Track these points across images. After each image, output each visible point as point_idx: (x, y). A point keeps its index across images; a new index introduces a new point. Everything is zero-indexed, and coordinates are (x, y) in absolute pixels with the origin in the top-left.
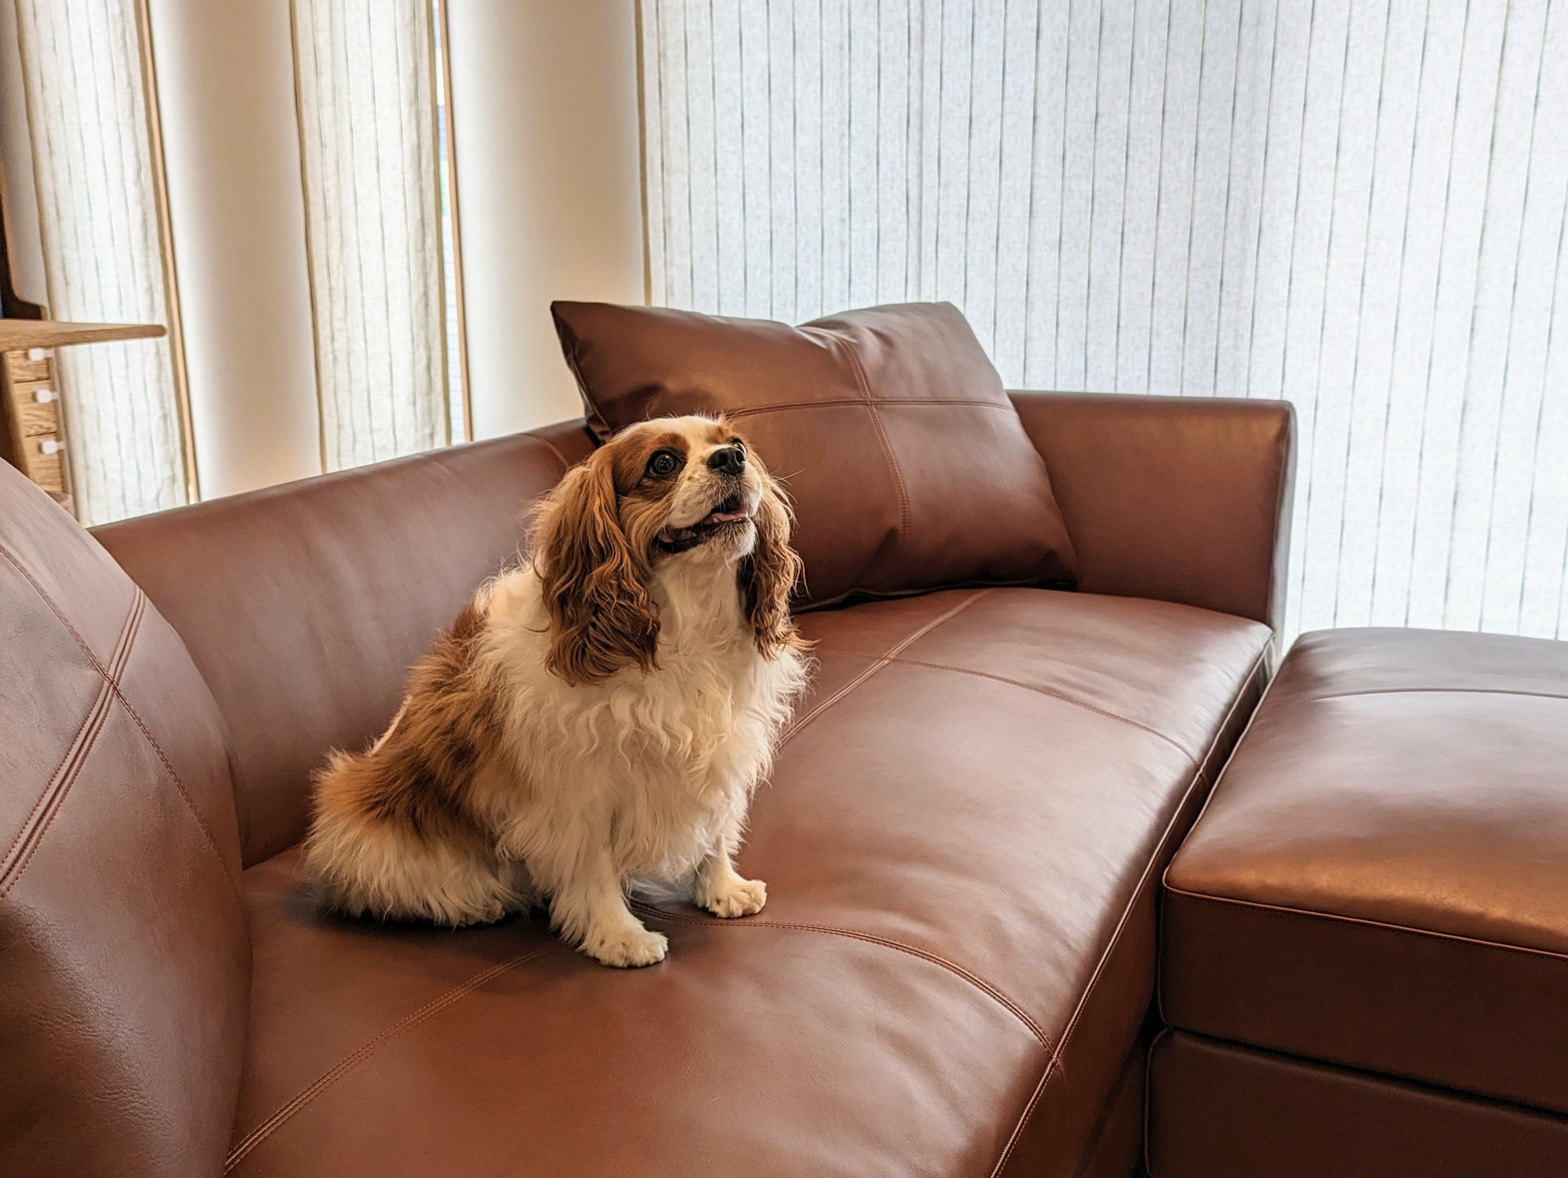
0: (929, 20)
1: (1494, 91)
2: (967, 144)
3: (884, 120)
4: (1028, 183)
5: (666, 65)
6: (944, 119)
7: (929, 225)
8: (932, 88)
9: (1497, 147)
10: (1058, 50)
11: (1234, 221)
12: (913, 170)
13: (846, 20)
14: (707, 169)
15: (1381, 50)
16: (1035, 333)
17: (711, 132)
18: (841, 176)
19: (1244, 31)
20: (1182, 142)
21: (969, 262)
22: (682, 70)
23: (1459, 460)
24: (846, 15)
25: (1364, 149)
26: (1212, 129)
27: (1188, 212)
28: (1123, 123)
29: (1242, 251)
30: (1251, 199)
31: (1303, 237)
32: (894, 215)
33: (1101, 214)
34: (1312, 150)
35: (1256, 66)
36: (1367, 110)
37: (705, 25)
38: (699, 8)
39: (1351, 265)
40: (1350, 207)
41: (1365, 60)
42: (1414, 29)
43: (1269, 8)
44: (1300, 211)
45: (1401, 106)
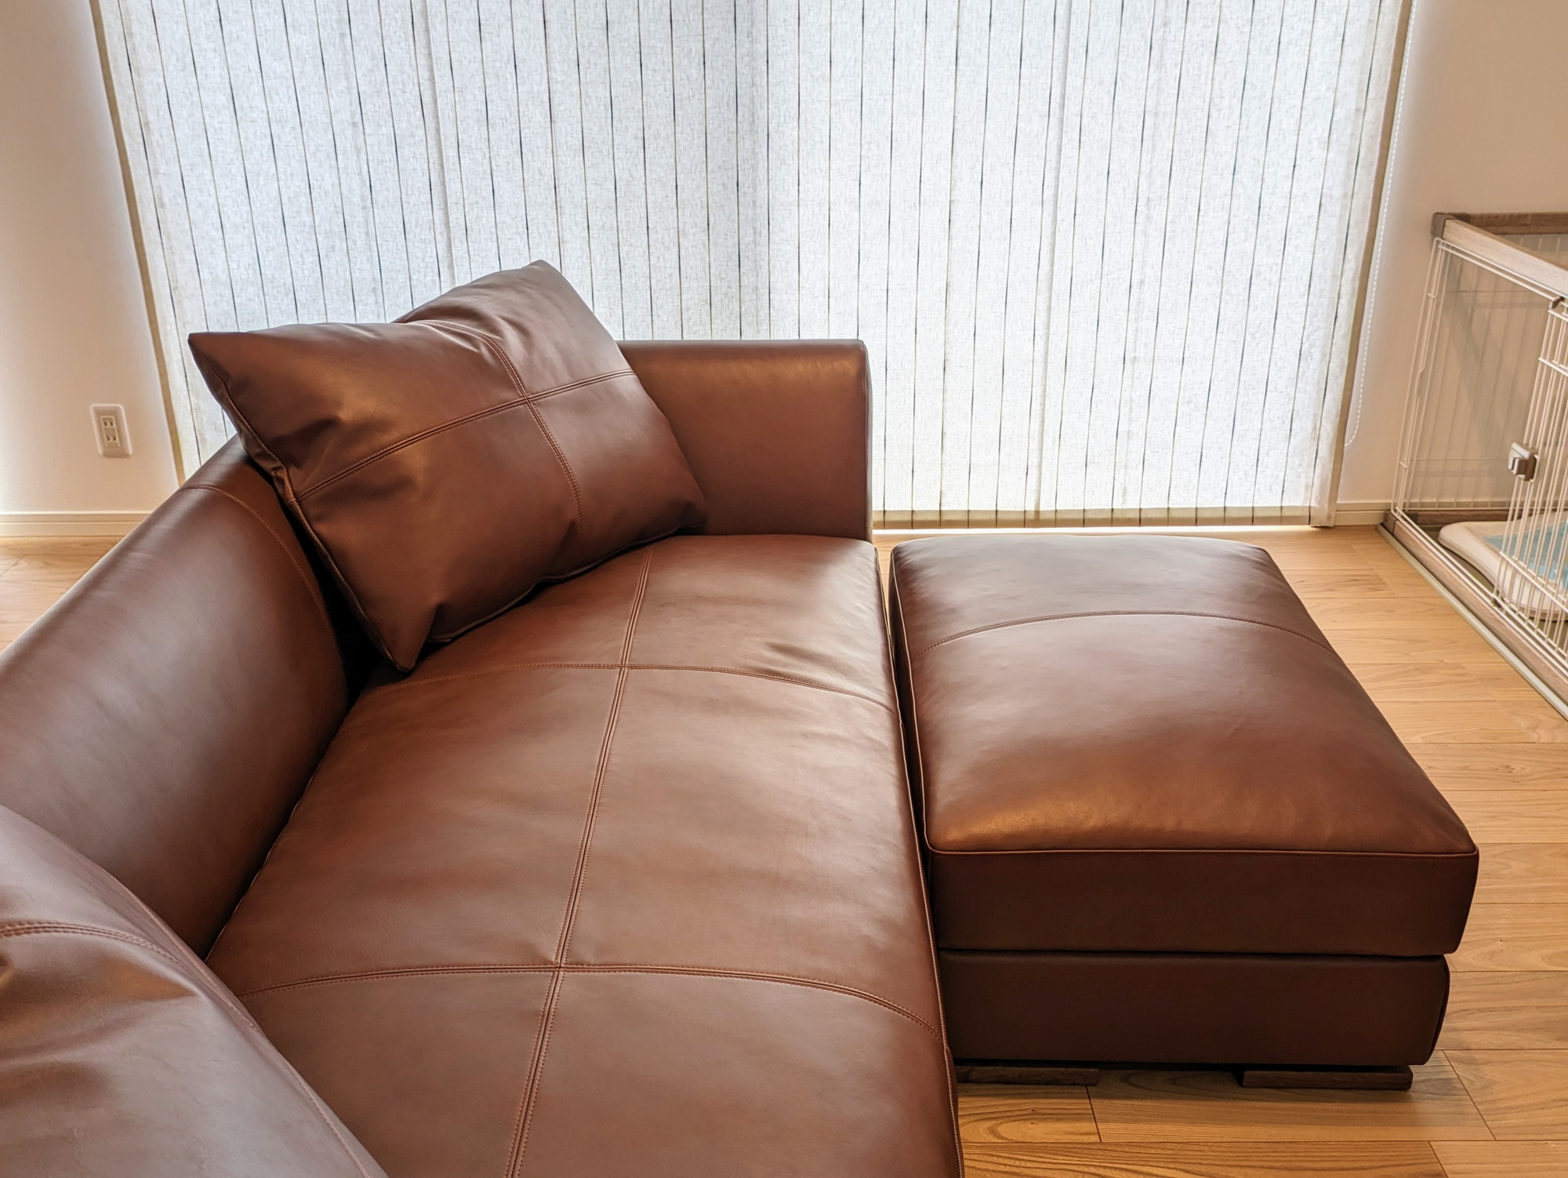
1: (955, 9)
2: (478, 47)
3: (386, 21)
4: (545, 87)
6: (451, 22)
7: (447, 129)
9: (961, 59)
11: (744, 126)
12: (424, 74)
14: (184, 69)
16: (567, 235)
17: (183, 28)
18: (347, 79)
20: (690, 51)
21: (494, 167)
23: (945, 333)
25: (852, 62)
26: (717, 39)
27: (701, 118)
28: (634, 31)
29: (754, 154)
30: (758, 106)
31: (806, 142)
32: (409, 121)
33: (621, 121)
34: (808, 61)
36: (853, 25)
39: (849, 167)
40: (845, 115)
44: (802, 118)
45: (881, 22)
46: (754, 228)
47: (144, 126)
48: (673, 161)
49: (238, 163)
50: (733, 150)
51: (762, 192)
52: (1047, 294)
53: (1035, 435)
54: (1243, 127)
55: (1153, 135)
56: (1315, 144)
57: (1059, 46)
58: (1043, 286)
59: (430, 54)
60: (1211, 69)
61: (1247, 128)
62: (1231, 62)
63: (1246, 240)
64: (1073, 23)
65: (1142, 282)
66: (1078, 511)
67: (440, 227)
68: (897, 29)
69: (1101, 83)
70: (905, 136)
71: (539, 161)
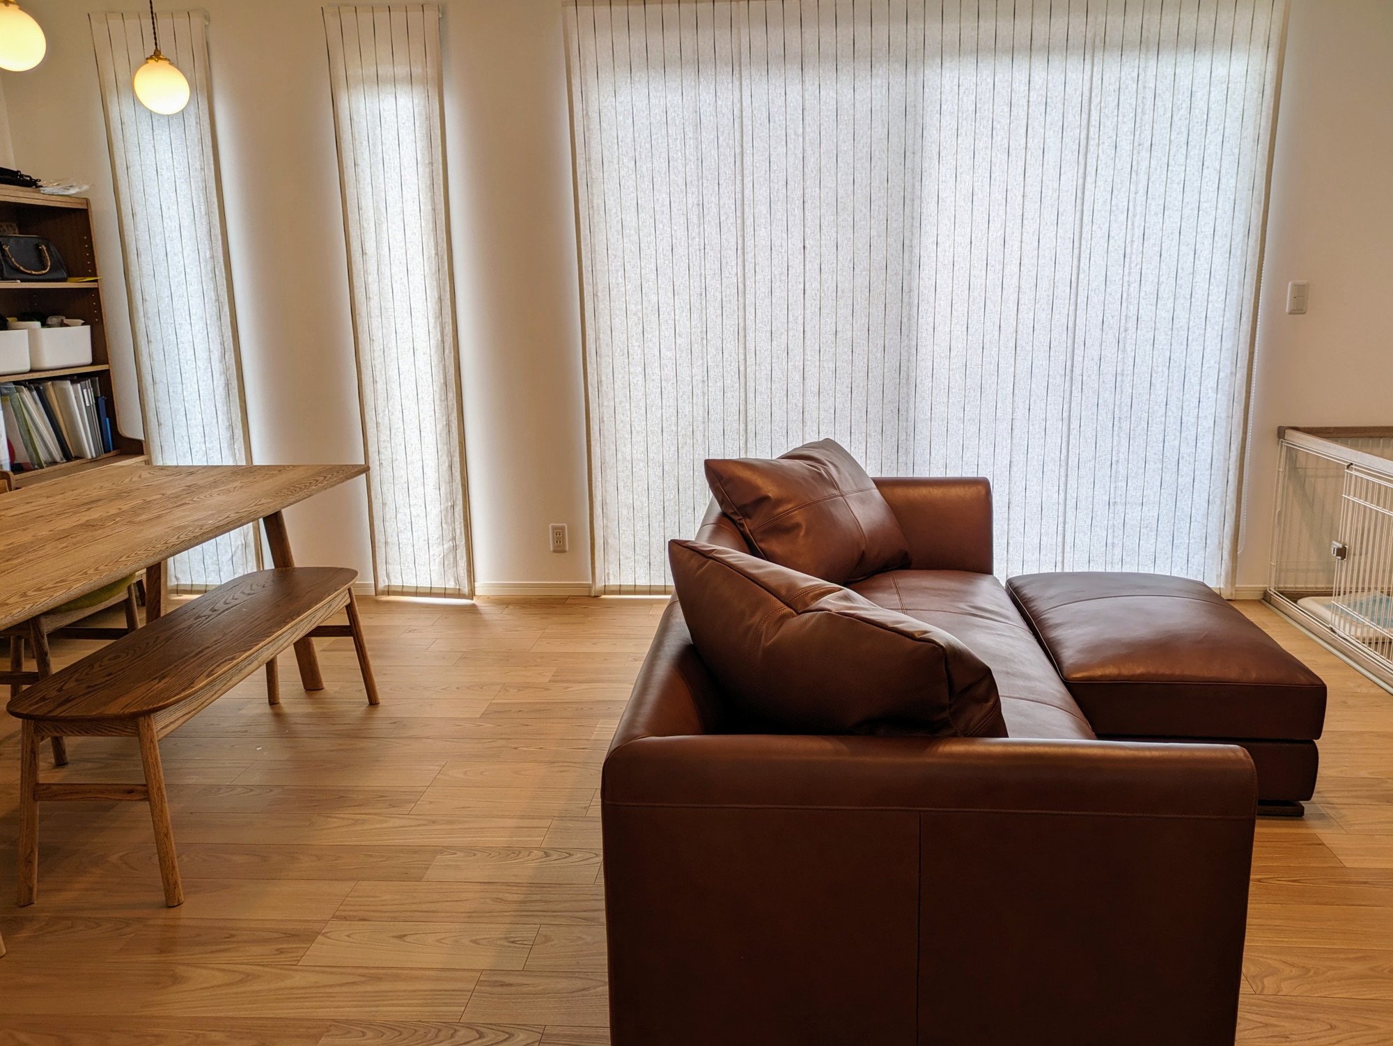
0: (748, 283)
1: (1015, 324)
2: (770, 344)
3: (725, 332)
4: (802, 363)
5: (598, 300)
6: (757, 332)
7: (751, 384)
8: (750, 316)
9: (1018, 349)
10: (815, 300)
11: (903, 381)
12: (742, 357)
13: (703, 281)
14: (623, 355)
15: (966, 305)
17: (625, 336)
18: (703, 359)
19: (904, 294)
20: (877, 345)
21: (773, 402)
22: (610, 303)
24: (703, 278)
25: (961, 349)
26: (891, 339)
27: (881, 377)
28: (850, 335)
29: (908, 395)
30: (911, 371)
31: (936, 389)
32: (732, 380)
33: (840, 379)
34: (938, 349)
35: (910, 310)
36: (962, 332)
37: (621, 280)
38: (617, 271)
39: (958, 401)
40: (957, 375)
41: (960, 309)
42: (980, 296)
43: (915, 285)
44: (934, 377)
45: (976, 330)
46: (906, 432)
47: (599, 382)
48: (865, 399)
49: (643, 400)
50: (897, 393)
51: (911, 414)
52: (1065, 468)
53: (1060, 545)
54: (1170, 381)
55: (1121, 386)
56: (1210, 391)
57: (1070, 342)
58: (1063, 464)
59: (745, 348)
60: (1151, 352)
61: (1172, 382)
62: (1162, 349)
63: (1175, 440)
64: (1077, 330)
65: (1118, 461)
67: (742, 432)
68: (985, 334)
69: (1092, 359)
70: (988, 386)
71: (796, 399)
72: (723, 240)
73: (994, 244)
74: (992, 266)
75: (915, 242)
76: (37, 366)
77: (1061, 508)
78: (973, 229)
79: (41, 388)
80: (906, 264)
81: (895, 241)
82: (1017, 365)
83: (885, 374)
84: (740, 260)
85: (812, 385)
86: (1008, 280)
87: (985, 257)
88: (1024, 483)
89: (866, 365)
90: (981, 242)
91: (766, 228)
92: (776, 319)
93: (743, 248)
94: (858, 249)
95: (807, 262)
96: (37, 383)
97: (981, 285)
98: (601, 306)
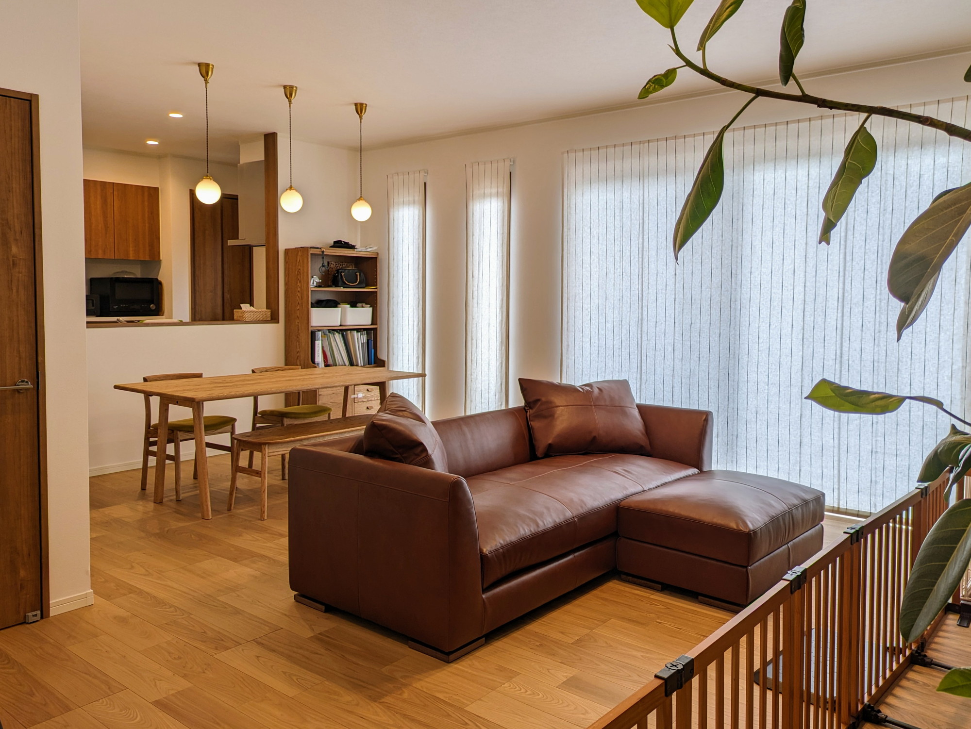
0: (644, 294)
1: (802, 324)
2: (655, 329)
3: (631, 321)
4: (673, 341)
5: (570, 301)
6: (648, 321)
7: (644, 351)
8: (645, 313)
9: (804, 340)
10: (680, 304)
11: (731, 356)
12: (639, 335)
13: (621, 292)
14: (580, 331)
15: (769, 310)
16: (675, 385)
17: (581, 321)
18: (619, 336)
19: (732, 303)
20: (716, 333)
21: (656, 364)
22: (574, 303)
23: (800, 432)
24: (621, 291)
25: (766, 338)
26: (724, 330)
27: (718, 352)
28: (699, 326)
29: (734, 365)
30: (736, 350)
31: (750, 362)
32: (634, 348)
33: (693, 352)
34: (751, 337)
35: (735, 312)
36: (766, 327)
37: (581, 291)
38: (579, 286)
39: (764, 371)
40: (763, 355)
41: (765, 313)
42: (778, 305)
43: (738, 297)
44: (749, 354)
45: (776, 326)
46: (733, 389)
47: (568, 345)
48: (708, 365)
49: (589, 357)
50: (728, 363)
51: (736, 377)
52: (838, 422)
53: (836, 476)
54: (913, 369)
55: (878, 369)
56: (946, 378)
57: (839, 337)
59: (642, 331)
60: (897, 348)
62: (905, 346)
63: (918, 411)
64: (844, 330)
65: (877, 422)
66: (856, 510)
67: (638, 379)
68: (782, 329)
69: (855, 350)
70: (785, 363)
71: (669, 362)
72: (632, 270)
73: (787, 273)
74: (786, 287)
75: (739, 271)
76: (343, 324)
77: (836, 450)
78: (773, 264)
79: (345, 333)
80: (733, 284)
81: (727, 271)
82: (804, 351)
83: (721, 351)
84: (640, 281)
85: (678, 354)
86: (797, 296)
87: (781, 281)
88: (810, 430)
89: (708, 344)
90: (778, 272)
91: (654, 263)
92: (659, 315)
93: (642, 275)
94: (704, 276)
95: (677, 283)
96: (343, 331)
97: (779, 298)
98: (571, 305)
